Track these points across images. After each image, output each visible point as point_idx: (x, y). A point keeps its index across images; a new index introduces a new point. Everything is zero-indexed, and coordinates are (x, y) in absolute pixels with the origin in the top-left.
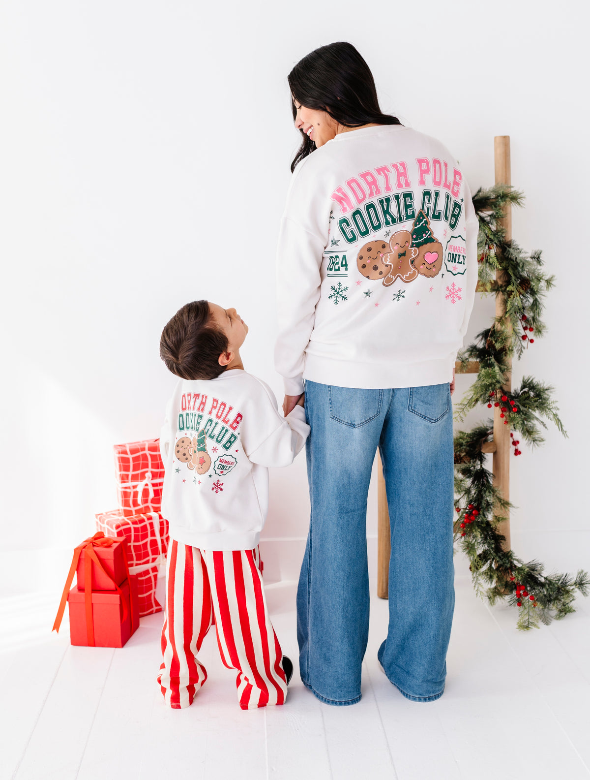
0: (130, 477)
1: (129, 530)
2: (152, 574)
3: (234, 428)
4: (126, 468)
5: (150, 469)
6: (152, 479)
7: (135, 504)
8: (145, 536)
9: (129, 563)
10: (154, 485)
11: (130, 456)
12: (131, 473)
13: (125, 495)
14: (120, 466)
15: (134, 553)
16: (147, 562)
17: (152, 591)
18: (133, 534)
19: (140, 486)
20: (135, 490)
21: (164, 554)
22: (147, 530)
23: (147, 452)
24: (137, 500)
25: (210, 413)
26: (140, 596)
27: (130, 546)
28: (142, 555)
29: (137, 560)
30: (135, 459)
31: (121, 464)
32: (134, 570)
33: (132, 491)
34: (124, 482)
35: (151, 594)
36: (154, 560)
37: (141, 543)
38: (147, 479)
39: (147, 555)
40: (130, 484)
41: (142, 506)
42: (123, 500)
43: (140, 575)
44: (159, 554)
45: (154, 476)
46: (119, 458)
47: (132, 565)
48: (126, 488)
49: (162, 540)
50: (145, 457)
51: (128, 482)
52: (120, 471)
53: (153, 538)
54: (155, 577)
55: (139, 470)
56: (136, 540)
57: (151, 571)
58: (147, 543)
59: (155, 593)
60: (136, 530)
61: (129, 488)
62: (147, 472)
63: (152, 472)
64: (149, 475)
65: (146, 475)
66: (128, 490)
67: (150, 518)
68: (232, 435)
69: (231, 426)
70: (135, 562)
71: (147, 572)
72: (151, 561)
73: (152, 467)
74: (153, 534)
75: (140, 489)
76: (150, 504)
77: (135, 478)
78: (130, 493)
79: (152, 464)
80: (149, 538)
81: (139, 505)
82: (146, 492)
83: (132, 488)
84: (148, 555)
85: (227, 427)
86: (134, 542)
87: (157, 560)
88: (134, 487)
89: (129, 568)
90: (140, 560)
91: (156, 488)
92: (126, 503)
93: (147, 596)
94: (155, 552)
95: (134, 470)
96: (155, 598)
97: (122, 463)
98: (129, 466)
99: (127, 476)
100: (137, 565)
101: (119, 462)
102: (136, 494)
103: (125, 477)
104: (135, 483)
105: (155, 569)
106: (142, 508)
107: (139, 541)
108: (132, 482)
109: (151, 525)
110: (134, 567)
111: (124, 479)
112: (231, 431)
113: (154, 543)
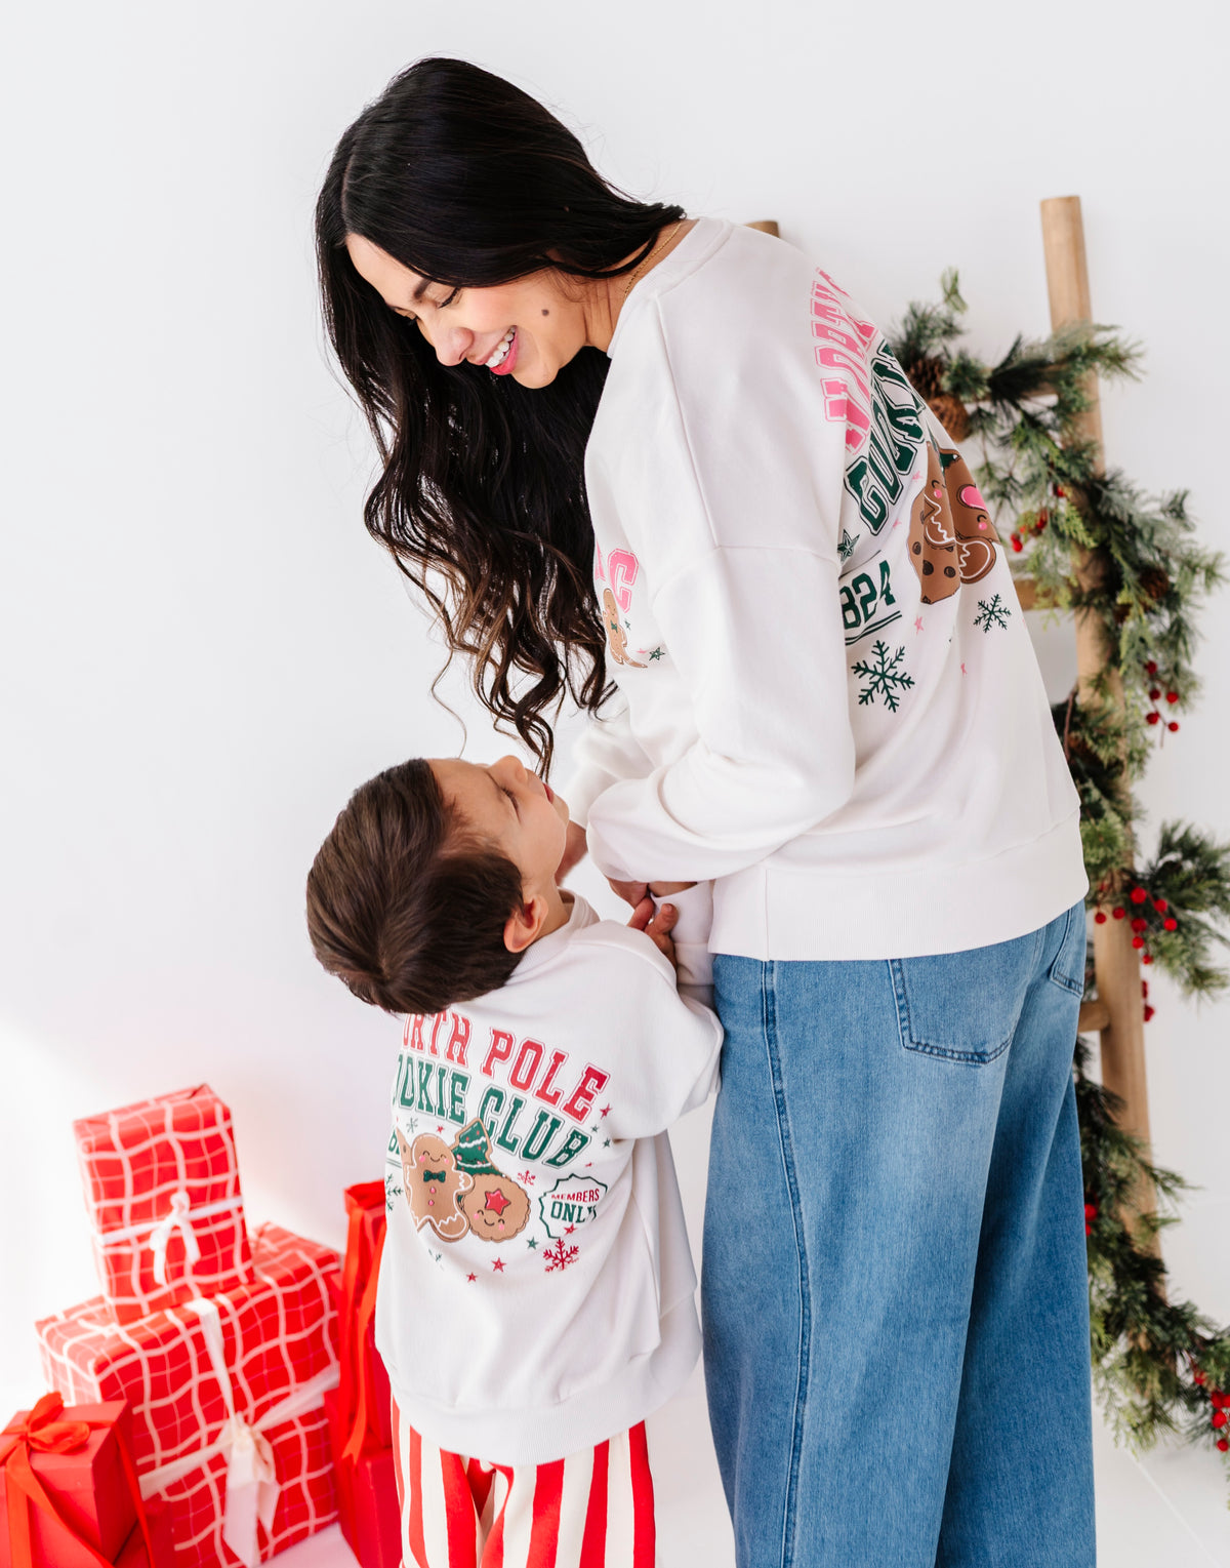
0: (127, 1213)
1: (136, 1367)
2: (210, 1478)
3: (580, 1115)
4: (115, 1190)
5: (183, 1181)
6: (191, 1209)
7: (147, 1283)
8: (186, 1375)
9: (140, 1462)
10: (197, 1224)
11: (123, 1155)
12: (128, 1201)
13: (117, 1263)
14: (96, 1186)
15: (154, 1432)
16: (196, 1447)
17: (215, 1526)
18: (147, 1376)
19: (159, 1233)
20: (144, 1246)
21: (240, 1416)
22: (187, 1356)
23: (172, 1137)
24: (151, 1274)
25: (487, 1070)
26: (179, 1547)
27: (142, 1414)
28: (177, 1429)
29: (164, 1447)
30: (136, 1161)
31: (99, 1180)
32: (156, 1481)
33: (135, 1251)
34: (111, 1229)
35: (212, 1535)
36: (213, 1437)
37: (172, 1398)
38: (175, 1211)
39: (192, 1426)
40: (129, 1231)
41: (166, 1288)
42: (110, 1282)
43: (174, 1489)
44: (228, 1417)
45: (197, 1197)
46: (90, 1164)
47: (151, 1466)
48: (117, 1245)
49: (233, 1378)
50: (166, 1151)
51: (122, 1227)
52: (97, 1198)
53: (207, 1376)
54: (221, 1482)
55: (150, 1187)
56: (159, 1391)
57: (206, 1470)
58: (189, 1393)
59: (222, 1527)
60: (154, 1364)
61: (127, 1243)
62: (175, 1191)
63: (189, 1190)
64: (180, 1199)
65: (175, 1200)
66: (124, 1250)
67: (193, 1322)
68: (575, 1134)
69: (569, 1108)
70: (159, 1454)
71: (196, 1475)
72: (204, 1441)
73: (189, 1176)
74: (205, 1364)
75: (158, 1245)
76: (190, 1279)
77: (141, 1212)
78: (131, 1257)
79: (188, 1167)
80: (196, 1379)
81: (158, 1286)
82: (175, 1247)
83: (134, 1242)
84: (195, 1427)
85: (556, 1111)
86: (154, 1397)
87: (222, 1436)
88: (142, 1238)
89: (142, 1479)
90: (173, 1445)
91: (204, 1231)
92: (121, 1287)
93: (200, 1543)
94: (216, 1412)
95: (138, 1190)
96: (223, 1543)
97: (101, 1175)
98: (122, 1183)
99: (119, 1211)
100: (165, 1461)
101: (93, 1175)
102: (147, 1258)
103: (113, 1215)
104: (142, 1228)
105: (218, 1462)
106: (170, 1294)
107: (165, 1394)
108: (133, 1224)
109: (199, 1340)
110: (160, 1471)
111: (109, 1220)
112: (569, 1123)
113: (210, 1389)
